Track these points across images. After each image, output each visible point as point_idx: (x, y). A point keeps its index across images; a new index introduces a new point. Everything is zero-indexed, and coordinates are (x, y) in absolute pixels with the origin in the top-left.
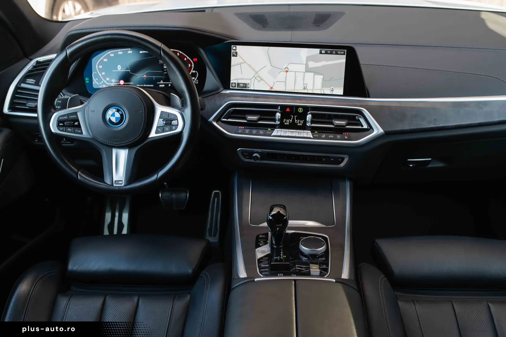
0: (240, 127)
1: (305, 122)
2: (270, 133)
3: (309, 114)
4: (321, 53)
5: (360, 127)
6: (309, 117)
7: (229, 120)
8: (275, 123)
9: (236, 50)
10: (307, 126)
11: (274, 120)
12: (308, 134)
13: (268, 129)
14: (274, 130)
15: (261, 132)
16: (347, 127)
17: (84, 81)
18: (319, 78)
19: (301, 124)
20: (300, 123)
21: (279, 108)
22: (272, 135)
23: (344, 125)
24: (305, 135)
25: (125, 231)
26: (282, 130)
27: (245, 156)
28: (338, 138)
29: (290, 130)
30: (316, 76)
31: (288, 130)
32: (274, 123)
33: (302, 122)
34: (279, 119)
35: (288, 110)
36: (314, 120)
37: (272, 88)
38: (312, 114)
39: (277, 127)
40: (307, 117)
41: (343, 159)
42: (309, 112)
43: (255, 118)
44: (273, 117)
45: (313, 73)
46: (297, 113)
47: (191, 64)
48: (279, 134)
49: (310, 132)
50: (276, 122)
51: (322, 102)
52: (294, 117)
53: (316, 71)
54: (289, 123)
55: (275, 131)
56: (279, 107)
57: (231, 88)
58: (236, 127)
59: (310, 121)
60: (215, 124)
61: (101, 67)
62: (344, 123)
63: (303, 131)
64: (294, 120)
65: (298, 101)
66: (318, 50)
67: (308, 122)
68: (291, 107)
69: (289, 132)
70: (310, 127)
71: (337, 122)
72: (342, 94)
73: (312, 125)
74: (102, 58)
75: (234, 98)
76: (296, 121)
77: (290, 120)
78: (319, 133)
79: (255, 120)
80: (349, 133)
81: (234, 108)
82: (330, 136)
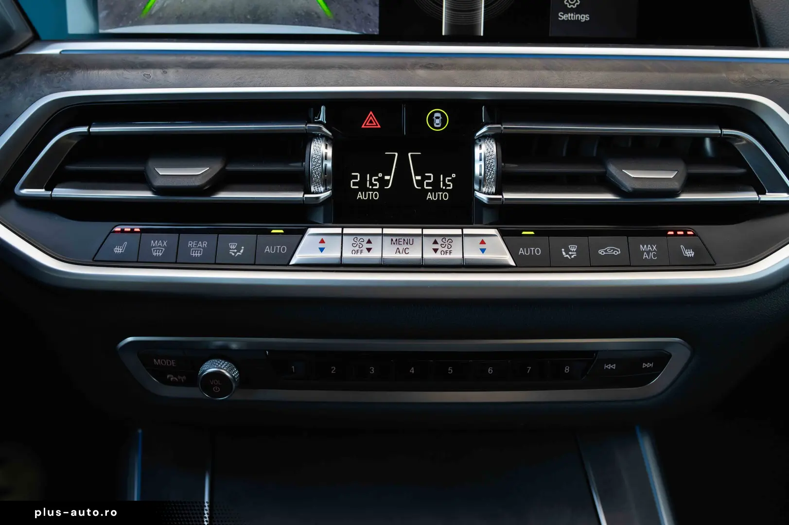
0: (118, 229)
2: (283, 249)
3: (484, 137)
7: (60, 192)
8: (307, 195)
10: (479, 201)
11: (302, 181)
13: (268, 232)
14: (303, 233)
15: (233, 246)
16: (685, 197)
19: (444, 196)
20: (438, 189)
21: (322, 117)
22: (293, 262)
23: (676, 186)
24: (473, 254)
26: (346, 231)
27: (161, 374)
28: (645, 256)
29: (387, 231)
31: (378, 231)
32: (299, 195)
33: (448, 182)
34: (324, 172)
35: (371, 122)
36: (513, 167)
38: (499, 138)
39: (320, 216)
41: (661, 359)
42: (484, 129)
43: (196, 173)
44: (294, 166)
48: (332, 254)
49: (495, 232)
50: (313, 189)
52: (403, 160)
54: (380, 190)
55: (306, 237)
56: (323, 108)
58: (99, 228)
59: (492, 175)
62: (671, 175)
63: (459, 232)
64: (403, 174)
65: (422, 73)
67: (481, 183)
69: (387, 240)
70: (492, 206)
71: (634, 175)
73: (507, 196)
75: (80, 76)
76: (419, 178)
77: (387, 178)
78: (544, 239)
79: (197, 183)
80: (697, 228)
81: (84, 129)
82: (601, 252)
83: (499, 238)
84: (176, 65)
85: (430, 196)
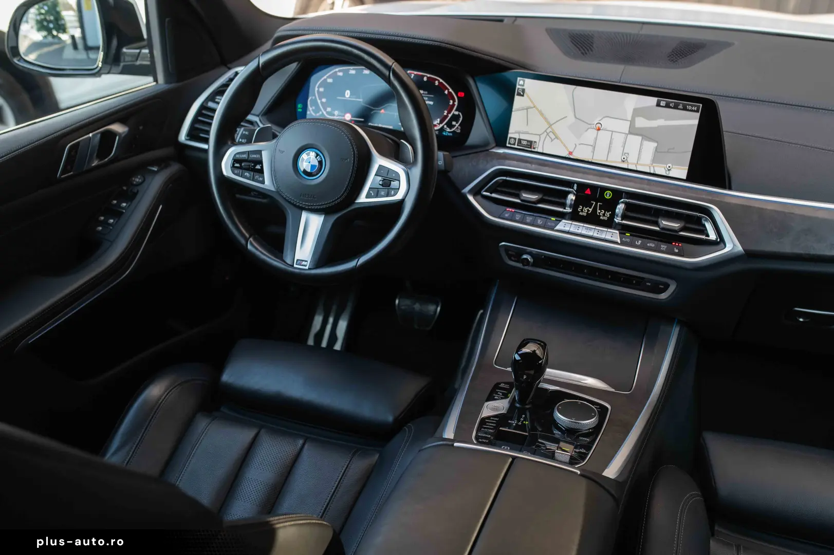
0: (508, 209)
1: (613, 215)
2: (553, 224)
3: (622, 202)
4: (658, 105)
5: (704, 237)
6: (620, 208)
7: (494, 195)
8: (564, 210)
9: (523, 85)
10: (615, 222)
11: (563, 205)
12: (613, 235)
13: (550, 219)
14: (560, 221)
15: (539, 221)
16: (681, 233)
17: (295, 108)
18: (650, 146)
19: (606, 218)
20: (604, 215)
21: (575, 187)
22: (555, 229)
23: (677, 229)
24: (608, 237)
25: (338, 347)
26: (573, 223)
27: (510, 257)
28: (662, 249)
29: (585, 225)
30: (646, 143)
31: (582, 225)
33: (608, 214)
34: (571, 204)
35: (588, 192)
36: (628, 213)
37: (571, 153)
38: (626, 203)
39: (567, 217)
40: (617, 208)
41: (667, 286)
42: (622, 200)
43: (534, 197)
44: (563, 201)
45: (640, 138)
46: (602, 199)
47: (454, 101)
48: (567, 229)
49: (617, 232)
50: (566, 208)
51: (645, 186)
52: (596, 205)
53: (646, 135)
54: (587, 213)
55: (561, 222)
56: (575, 185)
57: (508, 145)
58: (502, 208)
59: (620, 215)
60: (471, 198)
61: (321, 90)
62: (677, 225)
63: (606, 230)
64: (595, 209)
65: (607, 179)
66: (653, 100)
67: (617, 216)
68: (594, 188)
69: (583, 228)
70: (619, 224)
71: (665, 223)
72: (685, 178)
73: (624, 222)
74: (325, 77)
75: (507, 162)
76: (599, 211)
77: (590, 209)
78: (632, 237)
79: (534, 200)
80: (683, 244)
81: (505, 178)
82: (648, 245)
83: (618, 234)
84: (535, 164)
85: (601, 218)
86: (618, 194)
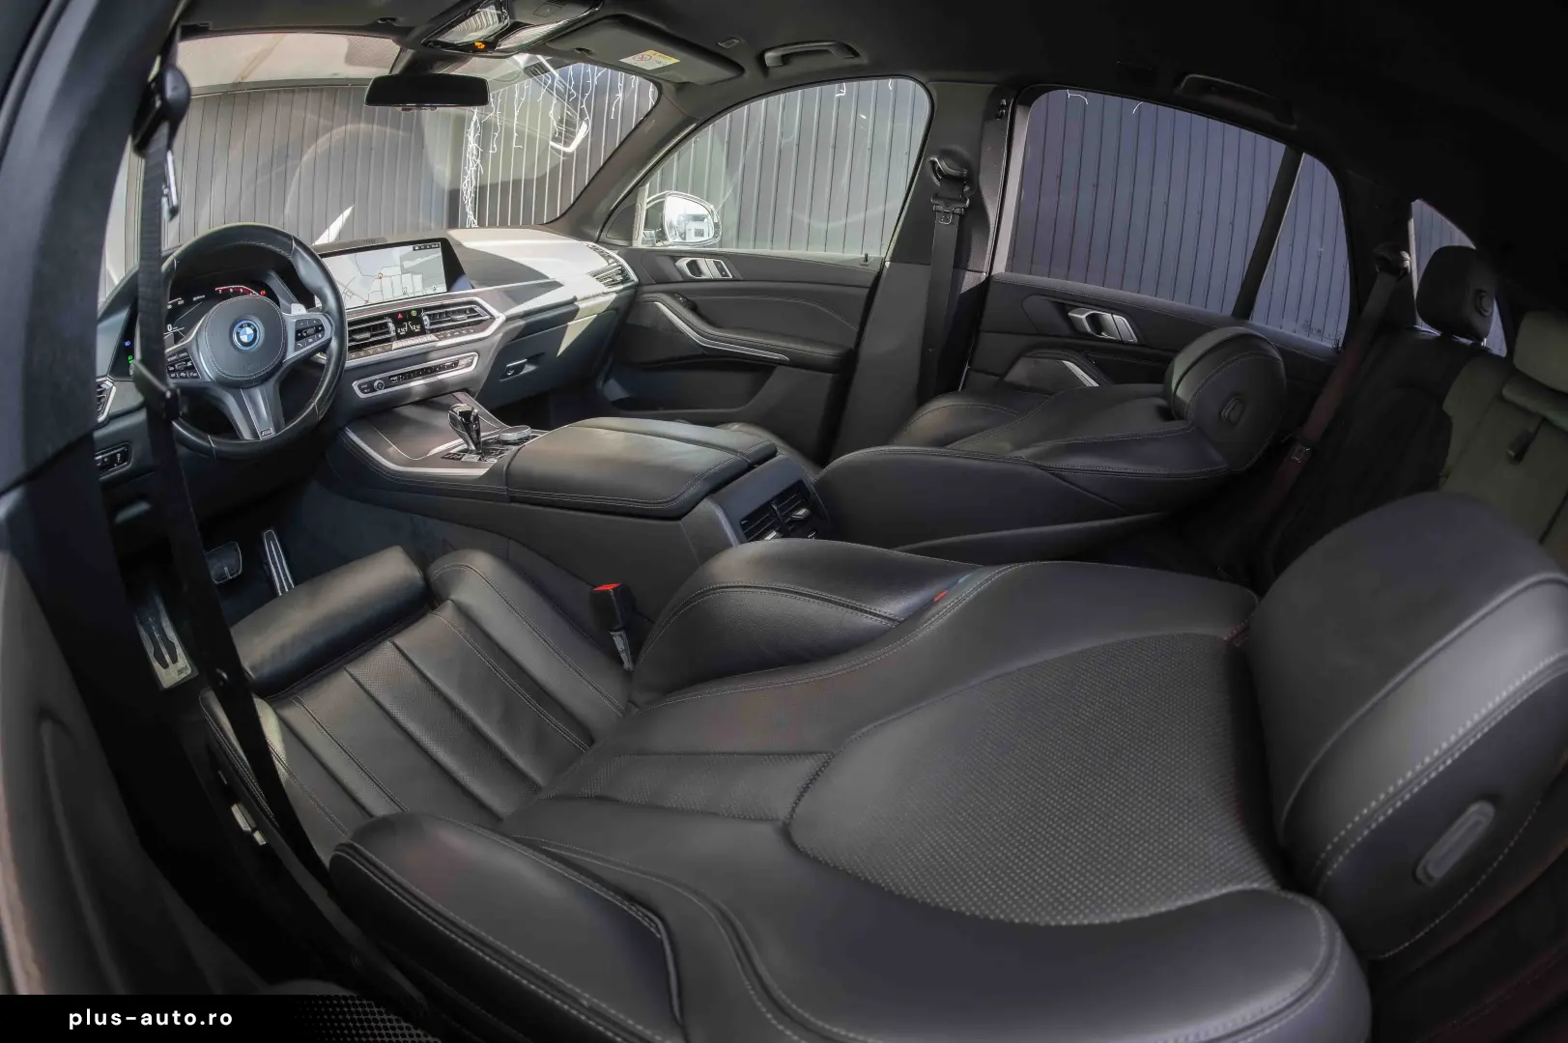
1: (423, 325)
2: (388, 348)
3: (425, 315)
4: (414, 250)
5: (482, 318)
8: (390, 336)
10: (427, 329)
11: (388, 332)
12: (429, 338)
13: (384, 345)
14: (390, 344)
16: (469, 321)
18: (418, 278)
19: (419, 329)
20: (417, 328)
21: (387, 316)
22: (391, 351)
23: (465, 319)
26: (401, 340)
27: (363, 391)
28: (464, 333)
29: (406, 340)
30: (414, 276)
31: (404, 340)
32: (388, 336)
35: (400, 316)
36: (431, 321)
37: (367, 301)
38: (427, 315)
39: (394, 339)
42: (423, 314)
44: (387, 329)
45: (410, 275)
48: (397, 347)
49: (431, 335)
50: (392, 333)
51: (431, 301)
52: (409, 324)
53: (412, 271)
54: (405, 332)
56: (390, 315)
59: (428, 323)
62: (464, 316)
63: (421, 337)
65: (406, 305)
66: (410, 248)
67: (427, 325)
68: (403, 312)
70: (430, 329)
71: (457, 318)
72: (447, 289)
73: (432, 327)
76: (414, 326)
77: (407, 328)
78: (442, 334)
79: (368, 337)
80: (474, 327)
86: (419, 311)
